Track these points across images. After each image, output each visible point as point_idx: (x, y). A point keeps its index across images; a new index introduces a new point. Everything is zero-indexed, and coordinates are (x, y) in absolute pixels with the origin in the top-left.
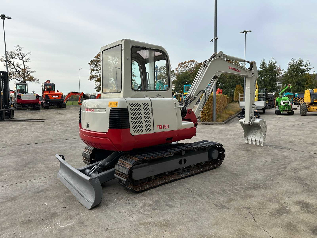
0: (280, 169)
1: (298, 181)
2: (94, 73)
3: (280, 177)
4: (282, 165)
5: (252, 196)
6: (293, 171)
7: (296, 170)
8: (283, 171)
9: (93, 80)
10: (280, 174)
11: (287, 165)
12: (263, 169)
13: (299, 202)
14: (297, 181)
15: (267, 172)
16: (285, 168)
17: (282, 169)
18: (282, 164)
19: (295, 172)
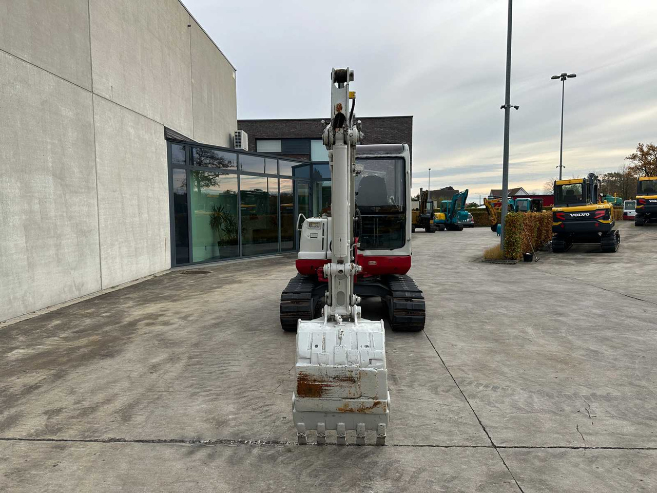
0: (198, 353)
1: (170, 342)
3: (194, 341)
4: (198, 363)
6: (178, 355)
7: (172, 359)
8: (193, 352)
10: (196, 345)
11: (189, 365)
12: (224, 347)
14: (172, 342)
15: (215, 343)
16: (190, 357)
17: (196, 354)
18: (198, 366)
19: (174, 355)
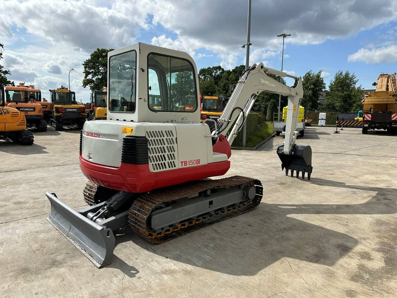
2: (90, 77)
5: (288, 239)
9: (88, 87)
13: (338, 245)
